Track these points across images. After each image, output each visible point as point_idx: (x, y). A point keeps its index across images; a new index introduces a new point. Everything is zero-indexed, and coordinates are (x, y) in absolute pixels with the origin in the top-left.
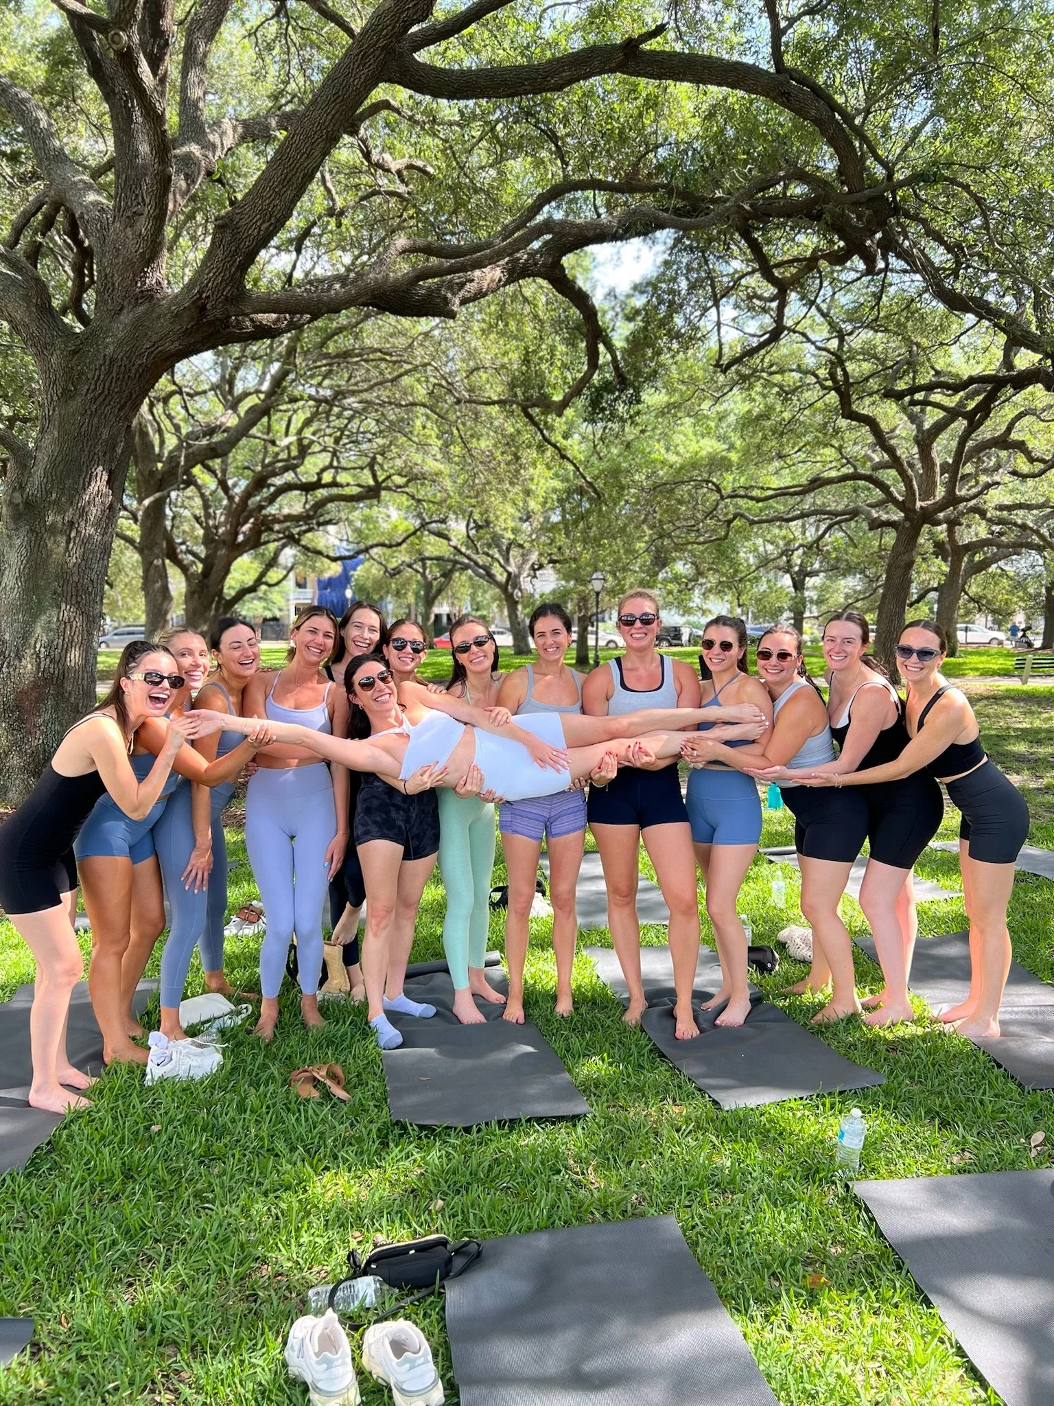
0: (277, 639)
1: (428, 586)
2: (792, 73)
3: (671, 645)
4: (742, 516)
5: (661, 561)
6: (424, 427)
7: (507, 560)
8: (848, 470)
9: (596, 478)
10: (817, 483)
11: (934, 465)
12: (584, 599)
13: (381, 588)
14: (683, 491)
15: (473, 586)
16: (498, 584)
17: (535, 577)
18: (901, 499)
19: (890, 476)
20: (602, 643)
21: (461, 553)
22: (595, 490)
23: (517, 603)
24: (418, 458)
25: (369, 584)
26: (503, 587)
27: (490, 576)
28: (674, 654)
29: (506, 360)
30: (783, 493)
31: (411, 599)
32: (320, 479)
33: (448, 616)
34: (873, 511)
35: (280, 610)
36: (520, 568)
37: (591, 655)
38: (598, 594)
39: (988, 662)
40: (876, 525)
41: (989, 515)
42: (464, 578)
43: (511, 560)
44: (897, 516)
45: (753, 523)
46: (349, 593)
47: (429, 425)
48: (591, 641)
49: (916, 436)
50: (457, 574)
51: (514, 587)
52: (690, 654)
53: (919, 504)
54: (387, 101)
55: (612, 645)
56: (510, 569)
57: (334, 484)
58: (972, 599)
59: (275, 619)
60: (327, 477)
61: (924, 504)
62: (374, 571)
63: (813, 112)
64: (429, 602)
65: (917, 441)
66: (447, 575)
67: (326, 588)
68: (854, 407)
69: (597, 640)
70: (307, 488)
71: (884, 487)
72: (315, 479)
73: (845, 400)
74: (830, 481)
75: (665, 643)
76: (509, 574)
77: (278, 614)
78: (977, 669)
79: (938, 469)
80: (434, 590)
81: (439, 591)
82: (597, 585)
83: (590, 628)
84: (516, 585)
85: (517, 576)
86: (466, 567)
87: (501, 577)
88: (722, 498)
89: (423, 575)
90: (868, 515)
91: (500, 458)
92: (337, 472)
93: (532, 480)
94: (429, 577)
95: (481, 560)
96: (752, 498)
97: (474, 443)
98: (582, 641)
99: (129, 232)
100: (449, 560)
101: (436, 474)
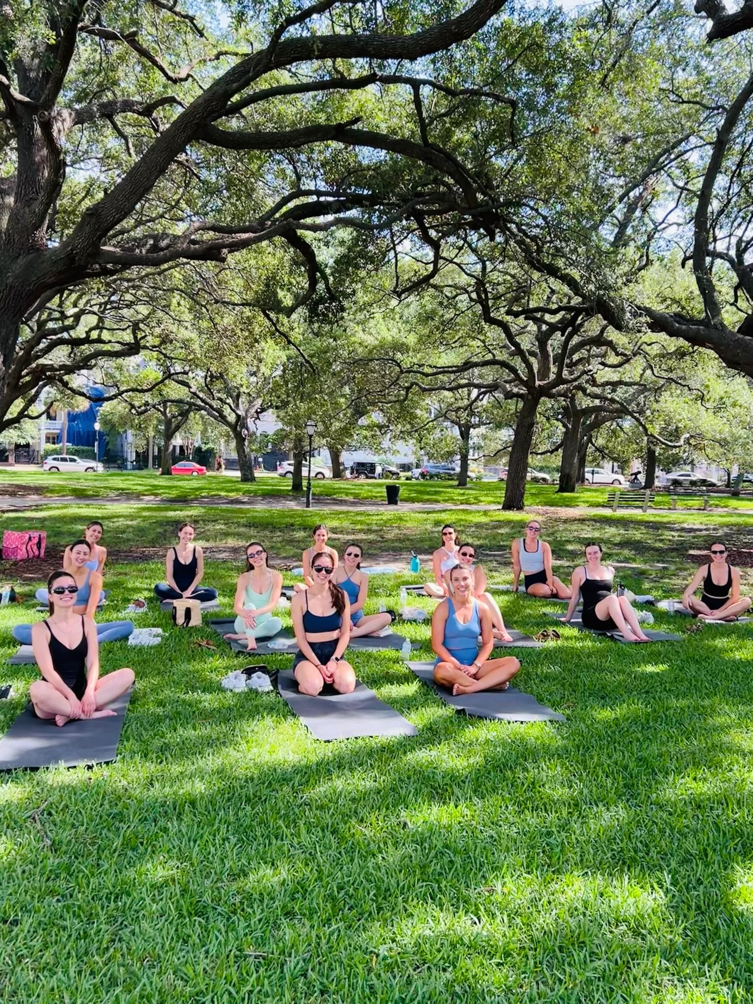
0: (28, 463)
1: (168, 423)
2: (433, 146)
3: (367, 477)
4: (417, 384)
5: (360, 412)
6: (179, 304)
7: (237, 405)
8: (489, 357)
9: (312, 356)
10: (468, 365)
11: (549, 356)
12: (299, 440)
13: (125, 424)
14: (374, 365)
15: (204, 424)
16: (228, 424)
17: (258, 418)
18: (525, 379)
19: (517, 363)
20: (313, 474)
21: (198, 397)
22: (311, 366)
23: (244, 439)
24: (174, 328)
25: (116, 419)
26: (233, 427)
27: (223, 418)
28: (368, 485)
29: (247, 265)
30: (444, 370)
31: (151, 433)
32: (88, 336)
33: (181, 447)
34: (508, 386)
35: (32, 438)
36: (247, 411)
37: (305, 483)
38: (311, 436)
39: (597, 497)
40: (509, 395)
41: (588, 391)
42: (197, 416)
43: (240, 405)
44: (523, 391)
45: (424, 390)
46: (97, 426)
47: (182, 302)
48: (305, 472)
49: (537, 335)
50: (192, 414)
51: (242, 428)
52: (380, 485)
53: (537, 383)
54: (173, 97)
55: (320, 476)
56: (239, 412)
57: (99, 341)
58: (597, 449)
59: (28, 445)
60: (94, 335)
61: (541, 383)
62: (120, 408)
63: (445, 169)
64: (169, 435)
65: (537, 339)
66: (184, 414)
67: (74, 421)
68: (492, 315)
69: (309, 471)
70: (75, 343)
71: (513, 370)
72: (84, 336)
73: (486, 310)
74: (476, 365)
75: (363, 476)
76: (238, 416)
77: (31, 441)
78: (587, 502)
79: (551, 359)
80: (173, 425)
81: (178, 428)
82: (310, 430)
83: (304, 462)
84: (245, 426)
85: (245, 418)
86: (200, 408)
87: (232, 418)
88: (402, 372)
89: (164, 414)
90: (504, 389)
91: (240, 333)
92: (101, 331)
93: (263, 350)
94: (169, 415)
95: (216, 404)
96: (423, 374)
97: (218, 319)
98: (297, 473)
99: (27, 209)
100: (188, 403)
101: (188, 340)
